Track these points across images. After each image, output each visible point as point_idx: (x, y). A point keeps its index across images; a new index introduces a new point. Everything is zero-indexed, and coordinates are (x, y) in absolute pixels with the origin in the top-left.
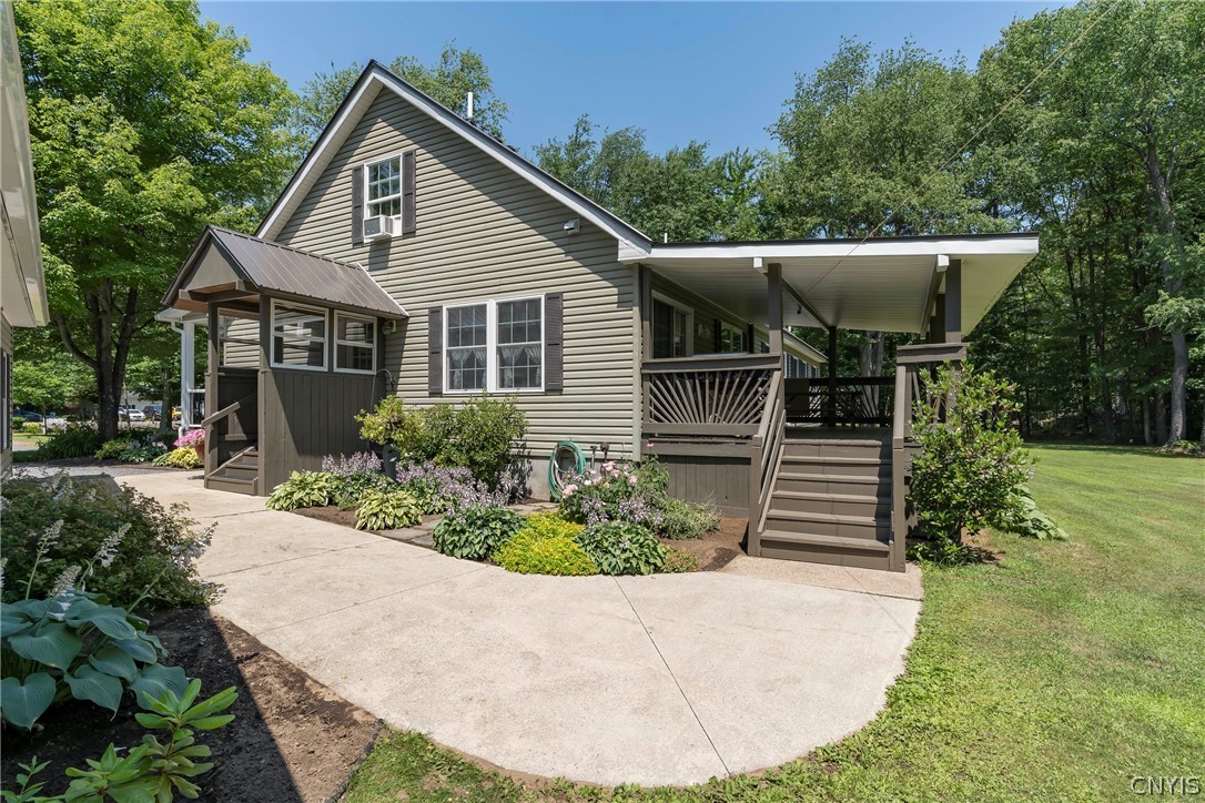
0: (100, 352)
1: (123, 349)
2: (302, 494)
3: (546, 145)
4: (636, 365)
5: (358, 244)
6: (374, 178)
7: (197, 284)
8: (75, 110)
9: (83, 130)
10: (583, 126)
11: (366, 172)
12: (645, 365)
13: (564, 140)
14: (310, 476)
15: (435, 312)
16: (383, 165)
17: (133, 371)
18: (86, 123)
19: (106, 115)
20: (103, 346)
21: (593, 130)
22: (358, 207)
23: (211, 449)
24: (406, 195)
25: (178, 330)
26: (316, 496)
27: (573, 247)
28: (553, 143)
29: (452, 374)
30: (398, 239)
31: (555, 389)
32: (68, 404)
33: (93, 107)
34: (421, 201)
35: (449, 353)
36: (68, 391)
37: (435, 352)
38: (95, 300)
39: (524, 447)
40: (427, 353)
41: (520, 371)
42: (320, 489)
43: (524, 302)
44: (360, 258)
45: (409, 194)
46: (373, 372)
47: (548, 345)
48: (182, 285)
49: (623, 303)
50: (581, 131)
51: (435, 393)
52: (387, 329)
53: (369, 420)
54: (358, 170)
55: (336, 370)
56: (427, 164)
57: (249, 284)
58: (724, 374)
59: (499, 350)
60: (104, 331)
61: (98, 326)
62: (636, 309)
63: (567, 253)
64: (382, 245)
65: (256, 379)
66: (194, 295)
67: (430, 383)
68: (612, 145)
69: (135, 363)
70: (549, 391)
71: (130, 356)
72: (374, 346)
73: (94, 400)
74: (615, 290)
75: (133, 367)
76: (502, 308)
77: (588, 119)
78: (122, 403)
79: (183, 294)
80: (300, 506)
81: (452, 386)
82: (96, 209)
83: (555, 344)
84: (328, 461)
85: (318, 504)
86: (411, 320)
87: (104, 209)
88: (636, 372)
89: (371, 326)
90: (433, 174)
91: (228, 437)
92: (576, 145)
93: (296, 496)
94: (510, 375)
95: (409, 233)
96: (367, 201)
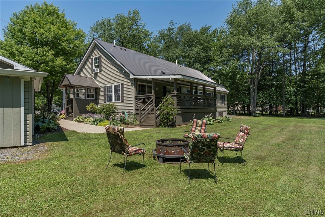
0: (48, 95)
1: (52, 94)
2: (78, 119)
3: (161, 30)
4: (134, 96)
5: (92, 73)
6: (95, 60)
7: (63, 84)
8: (43, 50)
9: (45, 52)
10: (172, 23)
11: (94, 59)
12: (135, 97)
13: (166, 28)
14: (80, 117)
15: (105, 87)
16: (97, 58)
17: (54, 99)
18: (46, 51)
19: (49, 49)
20: (49, 94)
21: (175, 24)
22: (92, 66)
23: (66, 113)
24: (100, 64)
25: (62, 90)
26: (80, 120)
27: (125, 75)
28: (163, 30)
29: (108, 99)
30: (99, 72)
31: (122, 101)
32: (40, 108)
33: (46, 48)
34: (102, 65)
35: (107, 95)
36: (40, 104)
37: (105, 94)
38: (47, 84)
39: (118, 112)
40: (103, 95)
41: (118, 98)
42: (81, 119)
43: (118, 85)
44: (93, 76)
45: (101, 64)
46: (95, 99)
47: (121, 93)
48: (61, 84)
49: (132, 85)
50: (171, 25)
51: (105, 103)
52: (97, 90)
53: (88, 107)
54: (92, 59)
55: (87, 98)
56: (103, 58)
57: (71, 84)
58: (146, 98)
59: (115, 94)
60: (49, 91)
61: (48, 89)
62: (134, 86)
63: (124, 76)
64: (96, 74)
65: (72, 100)
66: (63, 86)
67: (104, 101)
68: (180, 29)
69: (55, 97)
70: (122, 102)
71: (54, 95)
72: (95, 94)
73: (47, 105)
74: (131, 83)
75: (54, 98)
76: (115, 86)
77: (173, 22)
78: (52, 108)
79: (61, 85)
80: (78, 121)
81: (108, 101)
82: (47, 68)
83: (122, 93)
84: (84, 115)
85: (81, 121)
86: (101, 88)
87: (49, 68)
88: (134, 98)
89: (94, 90)
90: (104, 60)
91: (69, 111)
92: (170, 29)
93: (77, 120)
94: (116, 99)
95: (100, 71)
96: (94, 65)
